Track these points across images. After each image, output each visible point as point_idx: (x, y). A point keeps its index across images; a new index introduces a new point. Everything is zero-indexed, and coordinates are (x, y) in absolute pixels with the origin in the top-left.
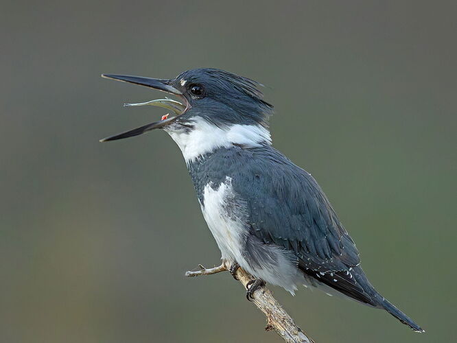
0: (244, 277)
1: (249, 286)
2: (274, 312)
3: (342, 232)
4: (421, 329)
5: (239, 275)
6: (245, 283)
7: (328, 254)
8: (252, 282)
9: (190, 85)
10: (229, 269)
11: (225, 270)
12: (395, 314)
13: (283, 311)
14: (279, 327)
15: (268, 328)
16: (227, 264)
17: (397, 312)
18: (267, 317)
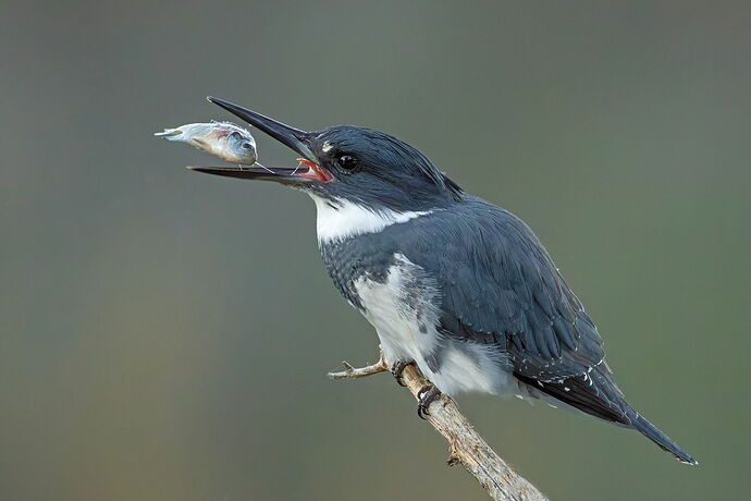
0: (413, 382)
1: (422, 396)
2: (461, 436)
3: (576, 307)
4: (692, 460)
5: (406, 378)
6: (415, 390)
7: (555, 351)
8: (428, 388)
9: (336, 153)
10: (390, 368)
11: (384, 370)
12: (654, 437)
13: (475, 435)
14: (469, 460)
15: (451, 462)
17: (657, 434)
18: (450, 445)
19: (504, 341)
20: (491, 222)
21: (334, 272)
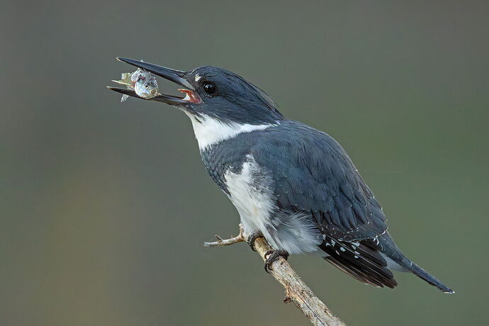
0: (261, 248)
1: (268, 257)
2: (293, 284)
3: (368, 195)
4: (450, 291)
5: (257, 246)
6: (263, 254)
7: (354, 224)
8: (271, 252)
9: (203, 82)
10: (246, 239)
11: (242, 241)
13: (301, 283)
14: (298, 300)
15: (286, 300)
16: (244, 235)
18: (285, 289)
19: (319, 217)
20: (311, 139)
21: (211, 172)
